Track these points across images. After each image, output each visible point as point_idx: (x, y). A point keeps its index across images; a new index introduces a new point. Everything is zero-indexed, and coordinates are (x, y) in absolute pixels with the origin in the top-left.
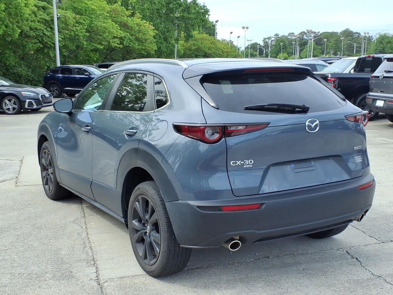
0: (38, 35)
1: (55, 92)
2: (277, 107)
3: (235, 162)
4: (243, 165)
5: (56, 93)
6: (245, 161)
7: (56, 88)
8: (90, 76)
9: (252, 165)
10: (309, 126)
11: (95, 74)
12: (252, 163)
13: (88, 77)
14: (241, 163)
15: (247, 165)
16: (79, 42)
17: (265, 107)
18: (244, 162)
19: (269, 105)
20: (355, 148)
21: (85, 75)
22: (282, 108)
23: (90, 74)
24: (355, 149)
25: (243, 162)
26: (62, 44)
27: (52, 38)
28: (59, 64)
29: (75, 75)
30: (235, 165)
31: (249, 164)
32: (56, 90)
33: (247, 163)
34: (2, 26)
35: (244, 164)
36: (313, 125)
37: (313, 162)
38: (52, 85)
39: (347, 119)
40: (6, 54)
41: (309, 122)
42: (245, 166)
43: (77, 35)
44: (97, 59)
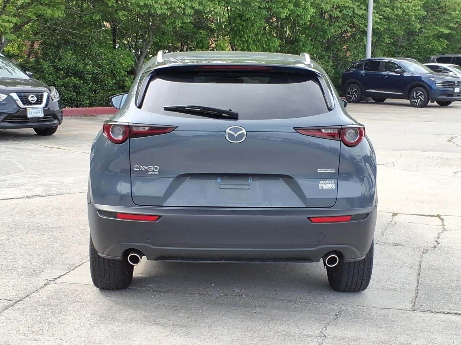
0: (346, 14)
1: (354, 94)
2: (199, 110)
3: (138, 166)
4: (147, 171)
5: (355, 96)
6: (149, 166)
7: (356, 89)
8: (402, 74)
9: (157, 173)
10: (229, 134)
11: (409, 71)
12: (158, 170)
13: (399, 75)
14: (145, 168)
15: (152, 171)
16: (410, 24)
17: (186, 108)
18: (149, 168)
19: (189, 107)
20: (318, 169)
21: (396, 72)
22: (205, 112)
23: (404, 71)
24: (318, 171)
25: (147, 168)
26: (384, 27)
27: (365, 18)
28: (369, 56)
29: (383, 72)
30: (138, 170)
31: (153, 171)
32: (355, 91)
33: (151, 169)
34: (289, 5)
35: (149, 170)
36: (236, 134)
37: (250, 180)
38: (352, 85)
39: (297, 132)
40: (301, 41)
41: (230, 130)
42: (149, 173)
43: (407, 14)
44: (444, 49)
